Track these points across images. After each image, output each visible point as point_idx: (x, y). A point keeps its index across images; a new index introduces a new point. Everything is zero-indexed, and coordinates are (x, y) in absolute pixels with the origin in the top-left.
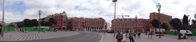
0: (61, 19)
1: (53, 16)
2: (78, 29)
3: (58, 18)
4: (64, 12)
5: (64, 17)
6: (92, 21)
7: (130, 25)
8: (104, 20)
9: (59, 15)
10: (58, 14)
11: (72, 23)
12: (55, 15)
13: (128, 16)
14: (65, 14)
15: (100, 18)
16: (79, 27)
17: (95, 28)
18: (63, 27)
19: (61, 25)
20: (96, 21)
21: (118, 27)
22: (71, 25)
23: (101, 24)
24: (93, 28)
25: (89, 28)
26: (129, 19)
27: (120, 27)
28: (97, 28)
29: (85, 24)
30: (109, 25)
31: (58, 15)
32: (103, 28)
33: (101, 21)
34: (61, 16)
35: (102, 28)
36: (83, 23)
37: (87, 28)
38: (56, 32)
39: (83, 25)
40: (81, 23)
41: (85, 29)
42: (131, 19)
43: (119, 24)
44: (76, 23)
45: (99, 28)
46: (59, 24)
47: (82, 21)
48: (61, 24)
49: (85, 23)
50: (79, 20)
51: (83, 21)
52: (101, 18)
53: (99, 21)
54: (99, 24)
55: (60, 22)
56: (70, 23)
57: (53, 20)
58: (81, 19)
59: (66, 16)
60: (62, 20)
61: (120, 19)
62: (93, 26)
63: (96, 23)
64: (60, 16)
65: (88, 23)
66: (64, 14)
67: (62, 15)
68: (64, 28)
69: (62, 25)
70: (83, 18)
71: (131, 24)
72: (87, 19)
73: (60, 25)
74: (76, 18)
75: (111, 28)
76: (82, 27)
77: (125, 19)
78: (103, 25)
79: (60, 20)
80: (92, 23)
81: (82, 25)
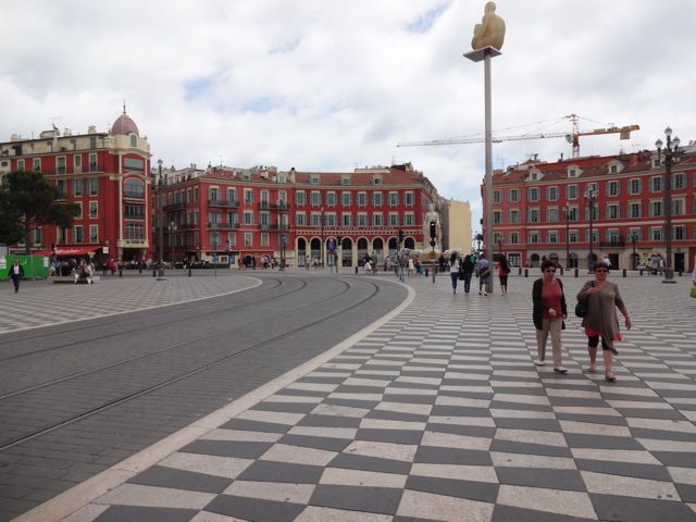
0: (103, 180)
1: (27, 150)
2: (237, 257)
3: (78, 169)
4: (124, 126)
5: (130, 162)
6: (339, 192)
7: (641, 212)
8: (421, 179)
9: (84, 145)
10: (73, 139)
11: (192, 216)
12: (46, 139)
13: (625, 133)
14: (134, 141)
15: (394, 167)
16: (249, 237)
17: (362, 245)
18: (122, 243)
19: (103, 231)
20: (370, 193)
21: (535, 229)
22: (187, 230)
23: (401, 209)
24: (347, 245)
25: (316, 245)
26: (624, 159)
27: (553, 229)
28: (378, 245)
29: (293, 219)
30: (468, 215)
31: (70, 147)
32: (420, 238)
33: (401, 192)
34: (103, 153)
35: (410, 244)
36: (274, 210)
37: (302, 245)
38: (83, 281)
39: (275, 226)
40: (258, 207)
41: (292, 256)
42: (643, 157)
43: (544, 204)
44: (224, 209)
45: (393, 245)
46: (87, 222)
47: (265, 196)
48: (102, 222)
49: (291, 208)
50: (240, 188)
51: (274, 192)
52: (401, 169)
53: (386, 192)
54: (386, 215)
55: (94, 204)
56: (174, 211)
57: (43, 187)
58: (261, 178)
59: (141, 157)
60: (109, 190)
61: (544, 167)
62: (347, 231)
63: (370, 209)
64: (94, 158)
65: (308, 208)
66: (124, 143)
67: (110, 145)
68: (130, 254)
69: (109, 232)
70: (273, 173)
71: (646, 196)
72: (304, 178)
73: (94, 229)
74: (217, 172)
75: (480, 238)
76: (265, 241)
77: (593, 159)
78: (419, 220)
79: (93, 186)
80: (339, 209)
81: (264, 227)
